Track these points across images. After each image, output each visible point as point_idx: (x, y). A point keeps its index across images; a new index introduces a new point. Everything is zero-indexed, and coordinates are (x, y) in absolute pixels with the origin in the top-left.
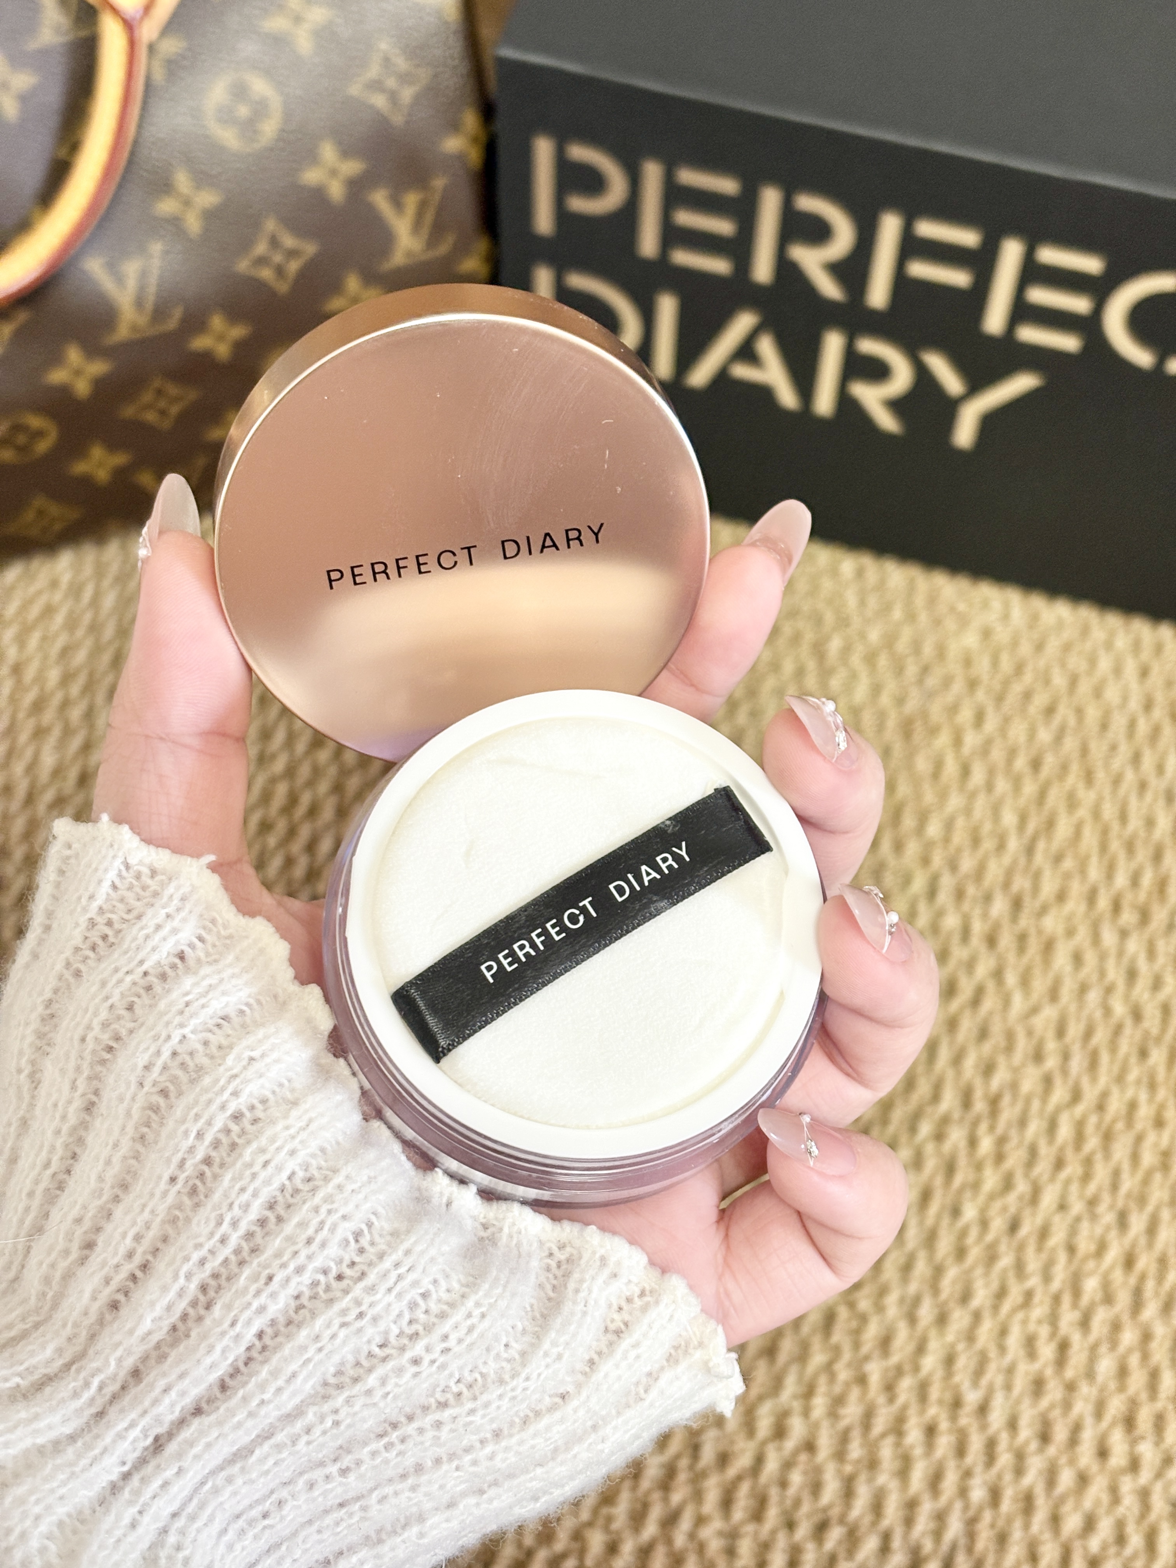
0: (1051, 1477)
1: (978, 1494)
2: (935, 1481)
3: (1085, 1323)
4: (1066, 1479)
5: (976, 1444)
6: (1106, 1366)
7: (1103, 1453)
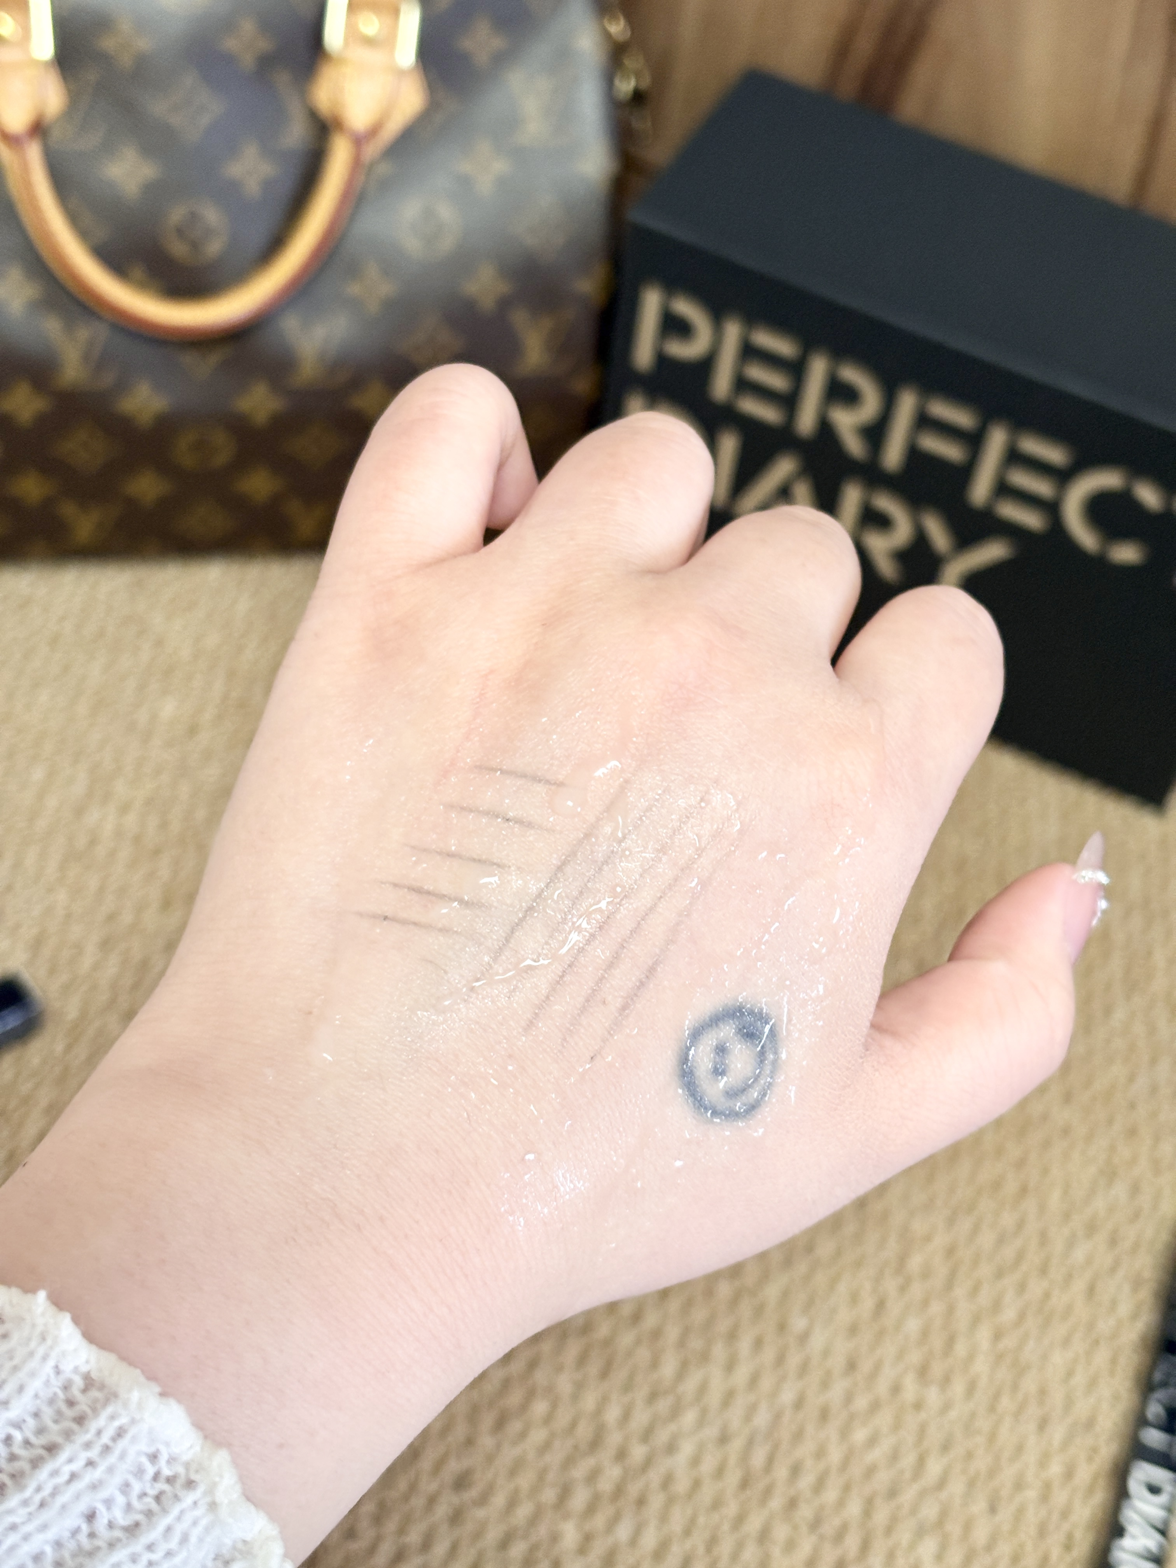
0: (849, 1398)
1: (787, 1396)
2: (754, 1381)
3: (903, 1289)
4: (861, 1403)
5: (794, 1360)
6: (913, 1325)
7: (896, 1389)
